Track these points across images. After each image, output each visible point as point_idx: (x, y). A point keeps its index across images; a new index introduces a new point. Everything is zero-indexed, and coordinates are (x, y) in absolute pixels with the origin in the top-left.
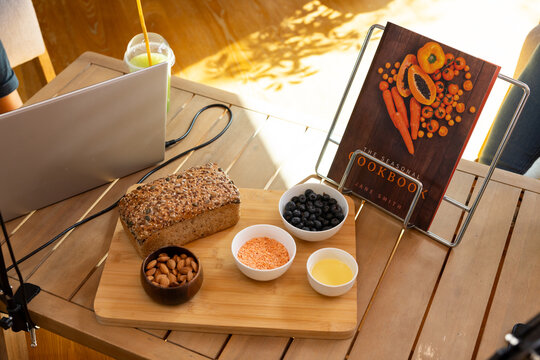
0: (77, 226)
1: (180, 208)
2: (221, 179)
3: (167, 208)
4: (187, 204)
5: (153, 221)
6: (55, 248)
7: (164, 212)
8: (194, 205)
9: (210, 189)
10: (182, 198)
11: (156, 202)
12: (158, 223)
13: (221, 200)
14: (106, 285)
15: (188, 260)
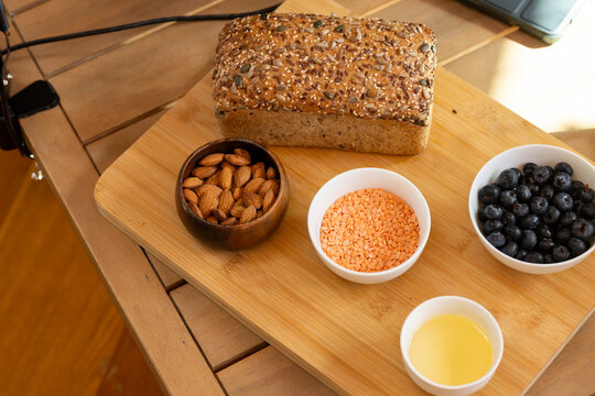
0: (181, 20)
1: (299, 89)
2: (407, 68)
3: (278, 79)
4: (314, 87)
5: (245, 89)
6: (128, 42)
7: (269, 82)
8: (326, 95)
9: (373, 79)
10: (313, 72)
11: (267, 57)
12: (251, 97)
13: (382, 108)
14: (141, 152)
15: (269, 184)
